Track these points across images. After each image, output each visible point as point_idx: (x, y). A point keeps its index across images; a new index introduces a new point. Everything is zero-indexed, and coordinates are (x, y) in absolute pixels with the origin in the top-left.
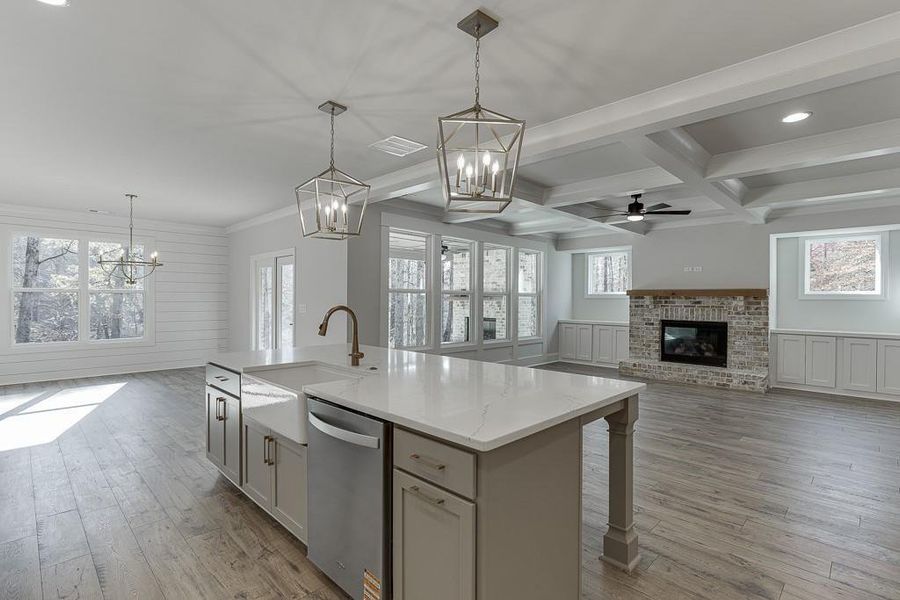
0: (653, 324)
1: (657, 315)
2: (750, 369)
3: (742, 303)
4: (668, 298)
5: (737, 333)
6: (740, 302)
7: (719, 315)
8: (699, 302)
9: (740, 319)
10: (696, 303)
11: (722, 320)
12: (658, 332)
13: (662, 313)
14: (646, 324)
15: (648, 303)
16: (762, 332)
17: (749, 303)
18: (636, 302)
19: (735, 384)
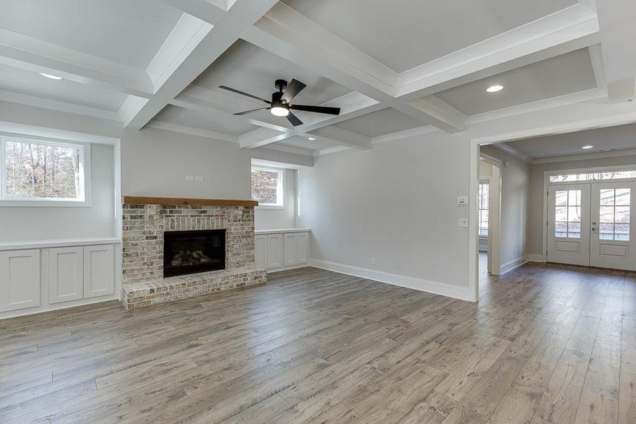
0: (156, 237)
2: (243, 266)
3: (241, 213)
4: (174, 207)
5: (235, 238)
6: (239, 212)
7: (221, 223)
8: (204, 212)
9: (236, 225)
10: (201, 212)
11: (222, 228)
12: (162, 246)
13: (167, 224)
14: (147, 238)
15: (153, 213)
16: (250, 235)
17: (244, 212)
18: (133, 212)
19: (249, 281)
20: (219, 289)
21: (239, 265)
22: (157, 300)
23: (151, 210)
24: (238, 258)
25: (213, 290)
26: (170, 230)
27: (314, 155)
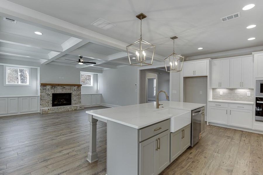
0: (50, 95)
1: (51, 92)
3: (76, 88)
4: (55, 86)
5: (74, 96)
8: (64, 88)
9: (75, 92)
11: (70, 92)
12: (52, 97)
13: (53, 91)
14: (47, 95)
15: (49, 88)
16: (79, 95)
17: (77, 88)
18: (43, 88)
19: (78, 108)
20: (68, 110)
21: (76, 104)
22: (50, 112)
23: (48, 87)
24: (75, 102)
26: (54, 93)
27: (103, 70)
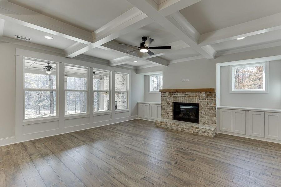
0: (170, 104)
1: (171, 100)
2: (208, 125)
3: (204, 95)
4: (176, 93)
5: (202, 108)
6: (203, 95)
7: (195, 100)
8: (187, 95)
9: (204, 102)
11: (197, 103)
14: (167, 104)
16: (213, 108)
17: (207, 95)
18: (164, 95)
19: (201, 132)
21: (205, 123)
22: (163, 126)
24: (205, 120)
25: (182, 130)
26: (175, 102)
